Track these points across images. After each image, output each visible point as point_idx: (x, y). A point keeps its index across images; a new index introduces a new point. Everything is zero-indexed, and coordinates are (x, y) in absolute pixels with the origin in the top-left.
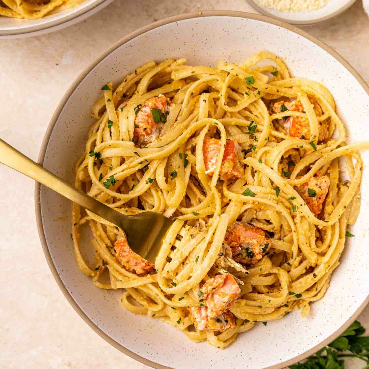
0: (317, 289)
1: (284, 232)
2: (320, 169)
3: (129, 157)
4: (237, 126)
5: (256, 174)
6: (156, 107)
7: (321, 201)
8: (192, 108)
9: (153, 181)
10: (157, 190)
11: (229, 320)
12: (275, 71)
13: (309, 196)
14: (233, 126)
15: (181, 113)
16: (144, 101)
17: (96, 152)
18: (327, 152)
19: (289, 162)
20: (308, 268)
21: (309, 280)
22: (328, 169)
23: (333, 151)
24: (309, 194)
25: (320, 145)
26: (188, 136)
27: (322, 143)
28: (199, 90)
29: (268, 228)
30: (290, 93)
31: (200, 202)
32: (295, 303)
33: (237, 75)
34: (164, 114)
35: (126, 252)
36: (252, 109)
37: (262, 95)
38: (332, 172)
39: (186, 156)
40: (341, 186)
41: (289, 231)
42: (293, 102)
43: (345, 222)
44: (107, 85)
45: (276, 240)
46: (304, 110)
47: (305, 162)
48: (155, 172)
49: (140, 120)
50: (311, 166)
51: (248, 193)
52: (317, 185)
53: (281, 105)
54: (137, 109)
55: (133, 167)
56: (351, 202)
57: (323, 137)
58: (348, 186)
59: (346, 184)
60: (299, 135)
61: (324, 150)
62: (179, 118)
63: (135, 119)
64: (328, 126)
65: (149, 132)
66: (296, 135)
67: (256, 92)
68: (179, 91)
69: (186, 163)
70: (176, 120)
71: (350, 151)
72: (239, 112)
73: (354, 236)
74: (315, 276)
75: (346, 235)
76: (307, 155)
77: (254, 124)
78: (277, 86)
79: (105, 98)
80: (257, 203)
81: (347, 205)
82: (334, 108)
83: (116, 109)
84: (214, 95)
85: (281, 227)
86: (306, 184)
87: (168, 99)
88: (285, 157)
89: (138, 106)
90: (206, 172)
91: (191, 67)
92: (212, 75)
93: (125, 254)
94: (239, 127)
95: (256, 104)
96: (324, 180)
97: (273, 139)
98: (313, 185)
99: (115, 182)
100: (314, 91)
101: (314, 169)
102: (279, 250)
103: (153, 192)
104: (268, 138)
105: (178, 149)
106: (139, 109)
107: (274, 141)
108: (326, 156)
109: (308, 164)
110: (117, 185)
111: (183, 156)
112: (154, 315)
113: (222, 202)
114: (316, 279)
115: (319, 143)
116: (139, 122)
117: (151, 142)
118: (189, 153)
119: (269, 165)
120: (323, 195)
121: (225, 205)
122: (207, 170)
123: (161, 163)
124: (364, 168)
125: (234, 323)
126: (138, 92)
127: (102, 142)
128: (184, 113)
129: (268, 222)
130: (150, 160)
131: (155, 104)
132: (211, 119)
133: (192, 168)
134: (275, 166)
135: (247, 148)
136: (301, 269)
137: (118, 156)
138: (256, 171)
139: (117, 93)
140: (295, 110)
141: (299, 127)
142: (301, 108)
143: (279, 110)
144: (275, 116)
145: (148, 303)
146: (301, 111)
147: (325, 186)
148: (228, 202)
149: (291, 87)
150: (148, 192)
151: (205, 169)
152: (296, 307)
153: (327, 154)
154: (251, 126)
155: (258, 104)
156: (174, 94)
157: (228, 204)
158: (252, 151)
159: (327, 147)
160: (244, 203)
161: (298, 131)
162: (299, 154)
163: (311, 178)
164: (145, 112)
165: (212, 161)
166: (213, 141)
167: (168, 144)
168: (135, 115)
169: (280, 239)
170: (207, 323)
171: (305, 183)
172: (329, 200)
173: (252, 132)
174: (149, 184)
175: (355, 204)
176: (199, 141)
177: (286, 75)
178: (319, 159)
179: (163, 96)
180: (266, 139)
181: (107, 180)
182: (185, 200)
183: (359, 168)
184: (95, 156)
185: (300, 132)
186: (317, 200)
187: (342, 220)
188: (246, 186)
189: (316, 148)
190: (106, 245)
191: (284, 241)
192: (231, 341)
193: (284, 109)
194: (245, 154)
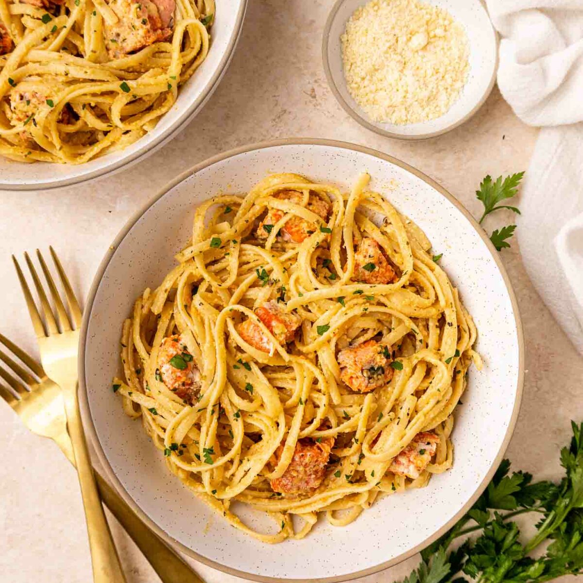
0: (465, 331)
1: (387, 321)
2: (353, 239)
3: (199, 419)
4: (250, 287)
5: (310, 308)
6: (171, 356)
7: (385, 264)
8: (199, 318)
9: (240, 414)
10: (250, 415)
11: (428, 440)
12: (225, 208)
13: (371, 272)
14: (247, 291)
15: (195, 335)
16: (155, 362)
17: (170, 447)
18: (342, 220)
19: (323, 264)
20: (438, 324)
21: (450, 333)
22: (359, 228)
23: (346, 213)
24: (368, 270)
25: (330, 221)
26: (223, 345)
27: (330, 217)
28: (187, 297)
29: (369, 335)
30: (257, 211)
31: (294, 379)
32: (462, 360)
33: (201, 252)
34: (183, 353)
35: (287, 484)
36: (244, 259)
37: (239, 240)
38: (365, 227)
39: (240, 361)
40: (385, 229)
41: (389, 316)
42: (270, 215)
43: (421, 253)
44: (114, 384)
45: (388, 336)
46: (285, 212)
47: (335, 250)
48: (232, 404)
49: (171, 382)
50: (344, 247)
51: (322, 330)
52: (365, 257)
53: (262, 228)
54: (158, 377)
55: (211, 423)
56: (407, 232)
57: (325, 211)
58: (390, 223)
59: (386, 222)
60: (304, 235)
61: (337, 222)
62: (199, 341)
63: (167, 386)
64: (318, 198)
65: (189, 382)
66: (302, 237)
67: (232, 244)
68: (174, 315)
69: (247, 366)
70: (199, 344)
71: (358, 198)
72: (240, 274)
73: (442, 254)
74: (451, 325)
75: (435, 261)
76: (330, 242)
77: (261, 271)
78: (241, 218)
79: (125, 395)
80: (337, 330)
81: (408, 240)
82: (305, 181)
83: (144, 393)
84: (202, 288)
85: (379, 321)
86: (357, 266)
87: (172, 336)
88: (315, 267)
89: (156, 374)
90: (271, 354)
91: (159, 288)
92: (182, 273)
93: (289, 487)
94: (253, 286)
95: (243, 252)
96: (366, 246)
97: (289, 263)
98: (363, 261)
99: (212, 451)
100: (274, 188)
101: (348, 245)
102: (400, 340)
103: (249, 421)
104: (284, 268)
105: (228, 365)
106: (160, 375)
107: (291, 264)
108: (346, 224)
109: (339, 248)
110: (217, 450)
111: (239, 365)
112: (369, 504)
113: (311, 361)
114: (455, 325)
115: (327, 220)
116: (172, 385)
117: (201, 387)
118: (240, 356)
119: (311, 289)
120: (380, 257)
121: (316, 361)
122: (269, 353)
123: (228, 393)
124: (384, 197)
125: (436, 436)
126: (143, 359)
127: (165, 432)
128: (197, 332)
129: (365, 331)
130: (216, 402)
131: (167, 355)
132: (223, 311)
133: (256, 363)
134: (316, 283)
135: (279, 296)
136: (434, 332)
137: (190, 428)
138: (307, 306)
139: (129, 380)
140: (278, 220)
141: (297, 229)
142: (280, 213)
143: (266, 233)
144: (268, 244)
145: (353, 501)
146: (282, 215)
147: (372, 251)
148: (315, 355)
149: (254, 204)
150: (246, 425)
151: (267, 354)
152: (468, 362)
153: (343, 221)
154: (260, 274)
155: (245, 250)
156: (173, 323)
157: (317, 357)
158: (285, 293)
159: (336, 215)
160: (329, 341)
161: (300, 232)
162: (324, 248)
163: (354, 257)
164: (167, 371)
165: (263, 341)
166: (245, 324)
167: (215, 372)
168: (163, 384)
169: (390, 330)
170: (415, 465)
171: (355, 266)
172: (389, 252)
173: (266, 279)
174: (240, 419)
175: (412, 231)
176: (236, 338)
177: (239, 200)
178: (343, 232)
179: (165, 338)
180: (284, 272)
181: (204, 456)
182: (282, 394)
183: (381, 201)
184: (172, 451)
185: (302, 231)
186: (379, 267)
187: (418, 255)
188: (314, 325)
189: (329, 229)
190: (267, 498)
191: (394, 329)
192: (451, 452)
193: (268, 228)
194: (283, 300)
